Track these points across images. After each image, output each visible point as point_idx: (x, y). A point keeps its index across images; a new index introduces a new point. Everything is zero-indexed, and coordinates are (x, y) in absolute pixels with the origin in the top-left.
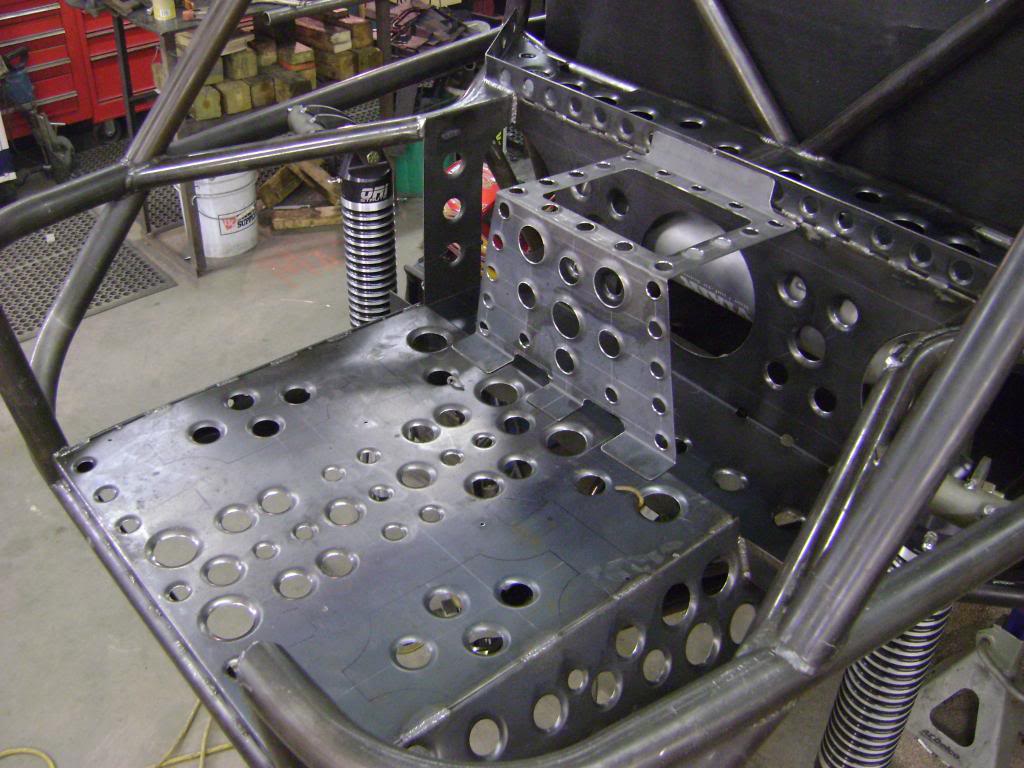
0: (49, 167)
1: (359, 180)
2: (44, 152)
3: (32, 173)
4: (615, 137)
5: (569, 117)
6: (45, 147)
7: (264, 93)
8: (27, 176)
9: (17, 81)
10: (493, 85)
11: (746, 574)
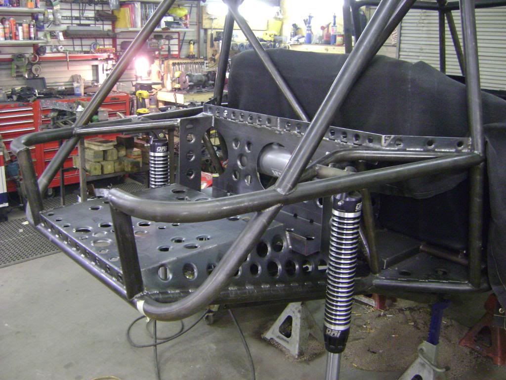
0: (22, 205)
1: (156, 144)
2: (21, 198)
3: (14, 208)
4: (247, 122)
5: (232, 119)
6: (21, 196)
7: (119, 167)
8: (12, 209)
9: (13, 166)
10: (206, 114)
11: (290, 247)
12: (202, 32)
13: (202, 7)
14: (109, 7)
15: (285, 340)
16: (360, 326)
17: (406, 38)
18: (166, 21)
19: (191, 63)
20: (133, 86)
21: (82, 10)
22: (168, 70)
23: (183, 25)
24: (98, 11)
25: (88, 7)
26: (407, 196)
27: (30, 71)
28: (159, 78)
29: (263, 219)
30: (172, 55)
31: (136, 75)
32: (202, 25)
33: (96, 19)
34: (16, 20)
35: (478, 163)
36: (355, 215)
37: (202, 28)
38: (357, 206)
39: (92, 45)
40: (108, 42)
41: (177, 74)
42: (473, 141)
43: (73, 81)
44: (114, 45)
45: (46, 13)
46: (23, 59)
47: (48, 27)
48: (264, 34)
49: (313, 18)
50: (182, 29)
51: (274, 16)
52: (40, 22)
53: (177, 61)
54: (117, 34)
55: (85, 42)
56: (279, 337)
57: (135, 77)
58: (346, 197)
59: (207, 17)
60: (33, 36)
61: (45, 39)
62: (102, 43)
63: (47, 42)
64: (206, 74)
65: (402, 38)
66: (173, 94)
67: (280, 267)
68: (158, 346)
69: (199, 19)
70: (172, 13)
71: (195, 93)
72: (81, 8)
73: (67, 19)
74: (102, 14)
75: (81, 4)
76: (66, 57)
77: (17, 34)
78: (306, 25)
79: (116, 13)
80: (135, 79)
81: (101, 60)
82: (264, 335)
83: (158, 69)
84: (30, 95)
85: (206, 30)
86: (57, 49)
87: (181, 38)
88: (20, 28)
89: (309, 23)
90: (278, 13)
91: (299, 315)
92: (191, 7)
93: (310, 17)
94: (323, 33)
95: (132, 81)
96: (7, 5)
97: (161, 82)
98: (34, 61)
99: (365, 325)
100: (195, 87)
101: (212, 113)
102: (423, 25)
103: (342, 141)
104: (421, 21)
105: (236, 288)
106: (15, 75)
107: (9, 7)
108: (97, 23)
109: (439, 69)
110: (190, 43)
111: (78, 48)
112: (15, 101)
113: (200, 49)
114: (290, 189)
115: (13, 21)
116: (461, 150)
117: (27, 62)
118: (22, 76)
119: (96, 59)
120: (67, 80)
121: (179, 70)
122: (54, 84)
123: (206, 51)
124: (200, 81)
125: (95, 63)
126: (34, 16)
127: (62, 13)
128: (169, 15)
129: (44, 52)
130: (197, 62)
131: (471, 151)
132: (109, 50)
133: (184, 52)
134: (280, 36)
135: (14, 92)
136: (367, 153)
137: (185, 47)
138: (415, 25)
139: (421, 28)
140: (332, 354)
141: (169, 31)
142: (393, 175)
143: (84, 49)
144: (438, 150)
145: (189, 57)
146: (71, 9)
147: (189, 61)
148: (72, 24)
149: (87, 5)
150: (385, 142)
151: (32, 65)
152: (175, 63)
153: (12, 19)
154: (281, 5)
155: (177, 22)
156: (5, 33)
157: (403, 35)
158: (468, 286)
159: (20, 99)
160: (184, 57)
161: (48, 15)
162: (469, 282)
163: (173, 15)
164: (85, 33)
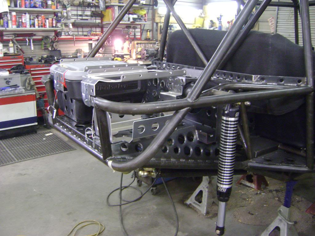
0: (45, 124)
2: (45, 121)
3: (41, 126)
8: (39, 127)
9: (41, 101)
10: (153, 66)
11: (198, 139)
12: (155, 24)
13: (155, 9)
14: (100, 9)
15: (198, 205)
16: (245, 199)
17: (280, 29)
18: (133, 17)
19: (148, 43)
20: (113, 56)
21: (84, 10)
22: (134, 47)
23: (143, 20)
24: (93, 11)
25: (87, 9)
26: (269, 114)
27: (52, 46)
28: (128, 52)
29: (179, 115)
30: (137, 38)
31: (114, 50)
32: (155, 20)
33: (92, 16)
34: (45, 16)
35: (310, 92)
36: (235, 119)
37: (155, 22)
38: (236, 114)
39: (89, 31)
40: (98, 30)
41: (139, 50)
42: (307, 79)
43: (77, 53)
44: (102, 32)
45: (62, 12)
46: (49, 39)
47: (63, 20)
48: (192, 26)
49: (222, 17)
50: (143, 22)
51: (199, 15)
52: (59, 17)
53: (139, 42)
54: (104, 25)
55: (85, 29)
56: (194, 203)
57: (114, 51)
58: (230, 109)
59: (158, 15)
60: (54, 25)
61: (62, 27)
62: (95, 30)
63: (63, 29)
64: (157, 49)
65: (278, 29)
66: (137, 61)
67: (191, 150)
68: (122, 206)
69: (153, 17)
70: (137, 13)
71: (150, 61)
72: (83, 10)
73: (74, 16)
74: (95, 13)
75: (83, 7)
76: (73, 38)
77: (45, 24)
78: (218, 20)
79: (103, 13)
80: (114, 52)
81: (94, 40)
82: (186, 202)
83: (128, 46)
84: (51, 60)
85: (157, 23)
86: (68, 34)
87: (142, 28)
88: (47, 21)
89: (220, 20)
90: (201, 13)
91: (207, 190)
92: (149, 9)
93: (221, 16)
94: (229, 26)
95: (112, 53)
96: (40, 8)
97: (129, 54)
98: (55, 40)
99: (247, 198)
100: (150, 58)
101: (157, 66)
102: (291, 20)
103: (230, 80)
104: (290, 18)
105: (165, 159)
106: (44, 48)
107: (41, 8)
108: (92, 18)
109: (295, 43)
110: (147, 31)
111: (80, 33)
112: (43, 63)
113: (154, 35)
114: (195, 99)
115: (44, 16)
116: (300, 85)
117: (51, 41)
118: (47, 49)
119: (91, 40)
120: (74, 52)
121: (141, 47)
122: (66, 54)
123: (157, 36)
124: (153, 54)
125: (91, 42)
126: (55, 14)
127: (71, 12)
128: (135, 14)
129: (61, 35)
130: (152, 43)
131: (306, 85)
132: (99, 35)
133: (144, 37)
134: (202, 27)
135: (42, 58)
136: (243, 86)
137: (144, 33)
138: (286, 20)
139: (289, 22)
140: (221, 202)
141: (135, 23)
142: (257, 96)
143: (84, 34)
144: (286, 85)
145: (147, 39)
146: (77, 10)
147: (147, 42)
148: (77, 19)
149: (86, 7)
150: (254, 79)
151: (54, 42)
152: (138, 43)
153: (43, 15)
154: (203, 9)
155: (139, 18)
156: (38, 24)
157: (278, 27)
158: (306, 168)
159: (46, 62)
160: (143, 39)
161: (64, 13)
162: (307, 166)
163: (138, 14)
164: (85, 24)
